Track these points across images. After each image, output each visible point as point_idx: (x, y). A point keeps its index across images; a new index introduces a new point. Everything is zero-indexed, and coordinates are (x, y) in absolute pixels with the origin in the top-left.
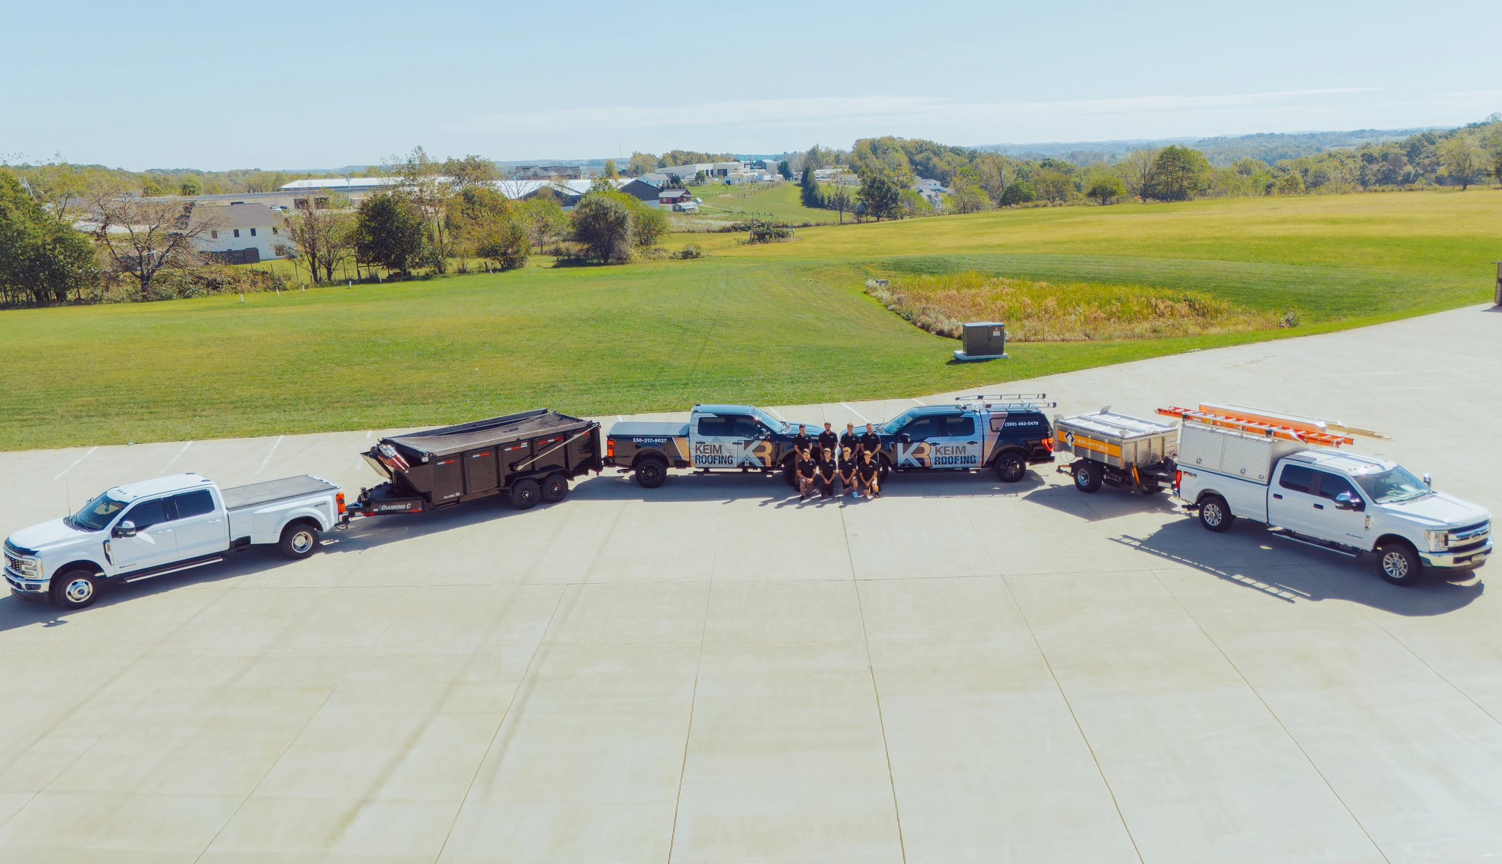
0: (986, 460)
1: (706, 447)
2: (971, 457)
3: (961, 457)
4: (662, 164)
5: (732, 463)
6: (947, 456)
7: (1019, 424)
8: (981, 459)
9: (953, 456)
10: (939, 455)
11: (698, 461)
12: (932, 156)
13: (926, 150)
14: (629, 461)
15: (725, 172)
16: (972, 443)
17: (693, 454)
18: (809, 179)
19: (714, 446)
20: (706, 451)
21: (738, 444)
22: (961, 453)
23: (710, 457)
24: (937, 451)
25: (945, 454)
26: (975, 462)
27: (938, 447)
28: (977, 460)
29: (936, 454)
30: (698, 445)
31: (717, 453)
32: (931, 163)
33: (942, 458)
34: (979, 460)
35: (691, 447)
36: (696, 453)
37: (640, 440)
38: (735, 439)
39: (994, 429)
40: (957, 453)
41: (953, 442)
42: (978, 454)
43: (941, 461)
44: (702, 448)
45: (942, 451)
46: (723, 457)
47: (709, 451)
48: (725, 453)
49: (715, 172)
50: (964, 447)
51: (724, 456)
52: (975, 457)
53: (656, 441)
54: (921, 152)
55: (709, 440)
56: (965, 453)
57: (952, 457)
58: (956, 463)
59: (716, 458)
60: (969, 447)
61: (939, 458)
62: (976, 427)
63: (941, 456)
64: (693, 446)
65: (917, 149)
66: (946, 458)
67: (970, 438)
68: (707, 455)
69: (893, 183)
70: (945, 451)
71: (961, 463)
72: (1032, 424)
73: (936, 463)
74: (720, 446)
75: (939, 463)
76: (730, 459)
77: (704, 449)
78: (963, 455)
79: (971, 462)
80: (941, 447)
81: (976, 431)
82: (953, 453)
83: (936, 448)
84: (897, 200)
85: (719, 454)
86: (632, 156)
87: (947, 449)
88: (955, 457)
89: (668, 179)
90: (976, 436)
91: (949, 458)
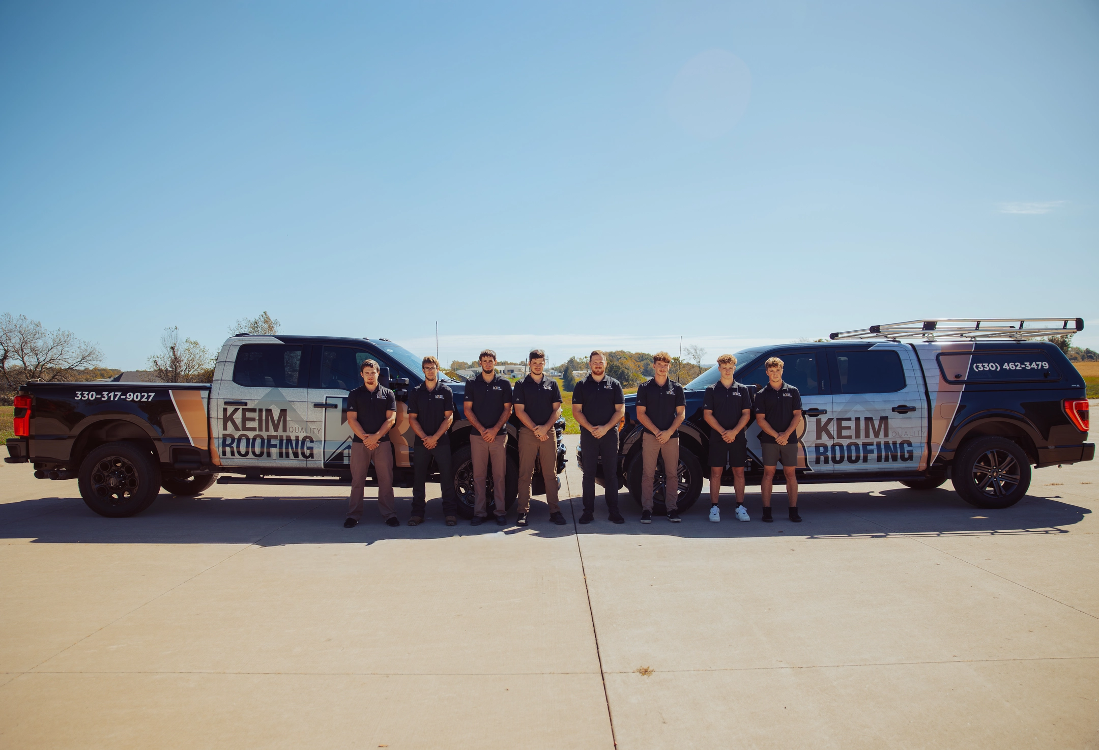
0: (936, 453)
1: (248, 415)
2: (902, 444)
3: (879, 444)
4: (471, 367)
5: (312, 455)
6: (845, 442)
7: (1006, 366)
8: (925, 452)
9: (860, 442)
10: (825, 439)
11: (228, 449)
12: (649, 362)
13: (645, 359)
14: (63, 451)
15: (512, 371)
16: (902, 410)
17: (218, 431)
18: (568, 374)
19: (269, 411)
20: (250, 424)
21: (326, 406)
22: (877, 435)
23: (258, 441)
24: (821, 429)
25: (840, 436)
26: (911, 458)
27: (824, 418)
28: (916, 453)
29: (819, 437)
30: (230, 409)
31: (276, 430)
32: (649, 367)
33: (833, 447)
34: (920, 452)
35: (213, 414)
36: (225, 428)
37: (93, 396)
38: (320, 395)
39: (951, 377)
40: (867, 436)
41: (858, 407)
42: (918, 437)
43: (829, 454)
44: (238, 417)
45: (832, 428)
46: (289, 440)
47: (255, 424)
48: (296, 431)
49: (506, 372)
50: (884, 419)
51: (293, 438)
52: (910, 444)
53: (130, 397)
54: (642, 360)
55: (256, 396)
56: (886, 435)
57: (857, 446)
58: (865, 460)
59: (273, 442)
60: (896, 421)
61: (825, 447)
62: (907, 373)
63: (829, 443)
64: (217, 413)
65: (640, 358)
66: (841, 446)
67: (897, 398)
68: (251, 435)
69: (626, 368)
70: (840, 429)
71: (879, 459)
72: (1034, 365)
73: (818, 461)
74: (283, 412)
75: (826, 461)
76: (308, 444)
77: (245, 419)
78: (882, 439)
79: (903, 459)
80: (830, 420)
81: (908, 381)
82: (858, 436)
83: (819, 421)
84: (629, 379)
85: (280, 432)
86: (452, 363)
87: (844, 424)
88: (865, 445)
89: (473, 373)
90: (911, 394)
91: (849, 446)
